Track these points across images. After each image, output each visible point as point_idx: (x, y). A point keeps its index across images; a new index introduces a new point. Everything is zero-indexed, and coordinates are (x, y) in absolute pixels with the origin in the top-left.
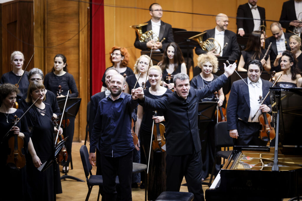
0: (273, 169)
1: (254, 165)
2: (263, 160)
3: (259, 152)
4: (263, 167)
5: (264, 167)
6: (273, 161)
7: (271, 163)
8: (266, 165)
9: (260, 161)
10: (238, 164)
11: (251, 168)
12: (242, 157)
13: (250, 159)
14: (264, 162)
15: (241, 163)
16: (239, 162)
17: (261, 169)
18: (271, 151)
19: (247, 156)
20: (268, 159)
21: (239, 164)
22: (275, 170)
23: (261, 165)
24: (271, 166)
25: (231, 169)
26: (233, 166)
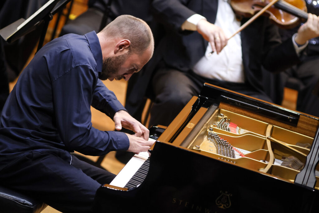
0: (299, 181)
1: (246, 152)
2: (275, 146)
3: (265, 119)
4: (269, 164)
5: (272, 166)
6: (306, 157)
7: (293, 158)
8: (278, 163)
9: (265, 146)
10: (202, 136)
11: (237, 157)
12: (217, 119)
13: (241, 132)
14: (277, 152)
15: (211, 137)
16: (206, 133)
17: (264, 171)
18: (299, 124)
19: (229, 121)
20: (287, 145)
21: (206, 138)
22: (305, 183)
23: (267, 158)
24: (292, 167)
25: (183, 147)
26: (190, 139)
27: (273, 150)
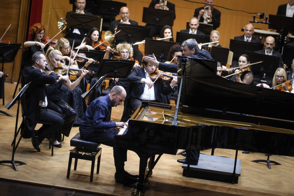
0: (173, 124)
1: (157, 119)
2: (165, 116)
3: (162, 108)
4: (164, 121)
5: (165, 122)
6: (174, 117)
7: (171, 118)
8: (167, 120)
9: (162, 116)
10: (144, 116)
11: (154, 120)
12: (147, 111)
13: (154, 113)
15: (146, 116)
16: (145, 115)
17: (163, 123)
18: (172, 108)
19: (151, 111)
20: (169, 115)
21: (145, 116)
22: (174, 124)
23: (163, 119)
24: (171, 121)
25: (138, 120)
26: (140, 117)
27: (165, 117)
